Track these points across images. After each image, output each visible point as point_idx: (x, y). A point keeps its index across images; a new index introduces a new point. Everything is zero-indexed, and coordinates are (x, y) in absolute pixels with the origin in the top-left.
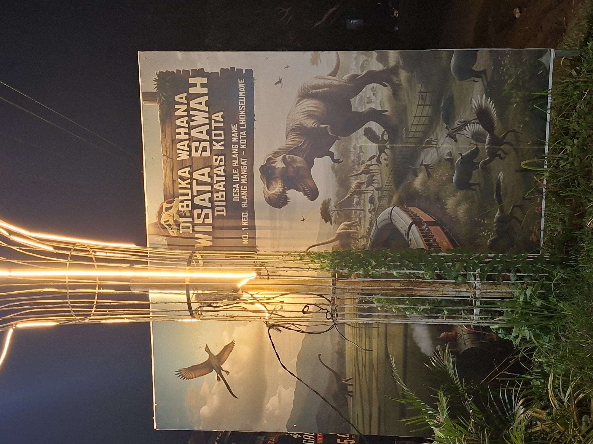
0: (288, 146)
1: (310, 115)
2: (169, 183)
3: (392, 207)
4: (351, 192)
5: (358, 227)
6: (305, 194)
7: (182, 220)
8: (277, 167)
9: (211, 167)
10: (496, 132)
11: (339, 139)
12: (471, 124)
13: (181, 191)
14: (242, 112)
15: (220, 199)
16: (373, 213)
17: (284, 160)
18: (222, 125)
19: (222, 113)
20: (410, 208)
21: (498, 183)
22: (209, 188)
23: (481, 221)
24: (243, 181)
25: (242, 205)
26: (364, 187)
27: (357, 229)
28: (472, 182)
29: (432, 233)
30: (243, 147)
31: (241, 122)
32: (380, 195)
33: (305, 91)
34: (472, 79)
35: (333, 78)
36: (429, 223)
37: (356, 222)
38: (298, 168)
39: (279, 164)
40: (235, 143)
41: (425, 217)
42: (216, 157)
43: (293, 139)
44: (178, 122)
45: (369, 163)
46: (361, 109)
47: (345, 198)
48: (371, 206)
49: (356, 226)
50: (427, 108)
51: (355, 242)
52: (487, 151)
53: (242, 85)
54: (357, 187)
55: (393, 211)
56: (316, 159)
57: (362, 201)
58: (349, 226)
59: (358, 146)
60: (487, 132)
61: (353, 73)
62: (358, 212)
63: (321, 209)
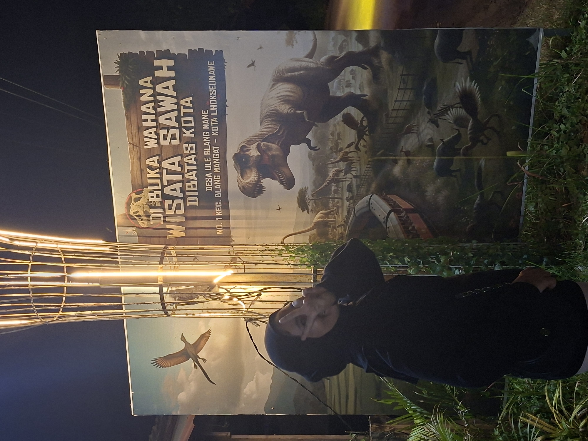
0: (262, 133)
1: (286, 101)
2: (137, 172)
3: (371, 195)
4: (329, 180)
5: (335, 215)
6: (281, 183)
7: (152, 211)
8: (251, 155)
9: (182, 156)
10: (479, 117)
11: (317, 126)
12: (454, 109)
13: (150, 181)
14: (213, 98)
15: (192, 188)
16: (351, 201)
17: (258, 147)
18: (191, 111)
19: (191, 98)
20: (388, 196)
21: (480, 169)
22: (180, 177)
23: (460, 208)
24: (216, 170)
25: (216, 195)
26: (342, 175)
27: (335, 218)
28: (453, 168)
29: (410, 221)
30: (215, 134)
31: (212, 107)
32: (358, 183)
33: (280, 74)
34: (456, 60)
35: (310, 60)
36: (408, 211)
37: (334, 211)
38: (273, 156)
39: (254, 152)
40: (206, 130)
41: (404, 205)
42: (187, 145)
43: (267, 126)
44: (143, 108)
45: (347, 150)
46: (339, 94)
47: (323, 186)
48: (349, 194)
49: (334, 214)
50: (409, 92)
51: (332, 230)
52: (469, 136)
53: (211, 68)
54: (334, 175)
55: (371, 199)
56: (292, 147)
57: (340, 189)
58: (327, 215)
59: (336, 133)
60: (470, 117)
61: (331, 54)
62: (336, 200)
63: (297, 197)
